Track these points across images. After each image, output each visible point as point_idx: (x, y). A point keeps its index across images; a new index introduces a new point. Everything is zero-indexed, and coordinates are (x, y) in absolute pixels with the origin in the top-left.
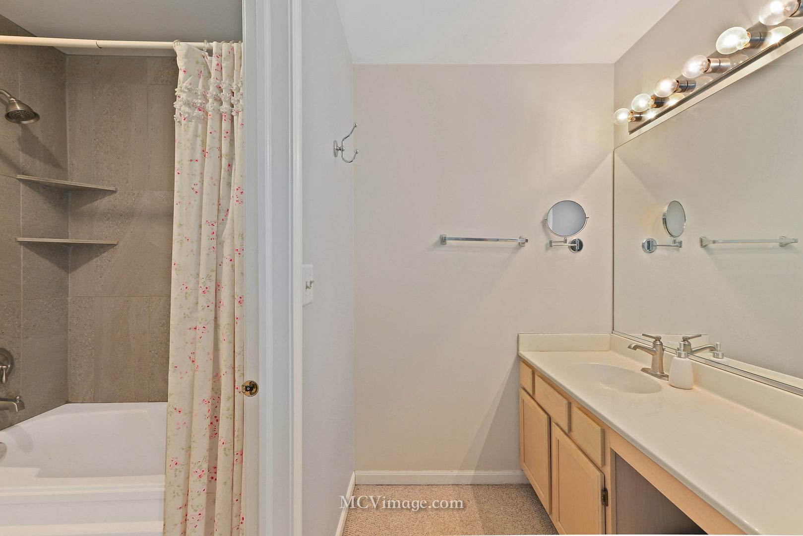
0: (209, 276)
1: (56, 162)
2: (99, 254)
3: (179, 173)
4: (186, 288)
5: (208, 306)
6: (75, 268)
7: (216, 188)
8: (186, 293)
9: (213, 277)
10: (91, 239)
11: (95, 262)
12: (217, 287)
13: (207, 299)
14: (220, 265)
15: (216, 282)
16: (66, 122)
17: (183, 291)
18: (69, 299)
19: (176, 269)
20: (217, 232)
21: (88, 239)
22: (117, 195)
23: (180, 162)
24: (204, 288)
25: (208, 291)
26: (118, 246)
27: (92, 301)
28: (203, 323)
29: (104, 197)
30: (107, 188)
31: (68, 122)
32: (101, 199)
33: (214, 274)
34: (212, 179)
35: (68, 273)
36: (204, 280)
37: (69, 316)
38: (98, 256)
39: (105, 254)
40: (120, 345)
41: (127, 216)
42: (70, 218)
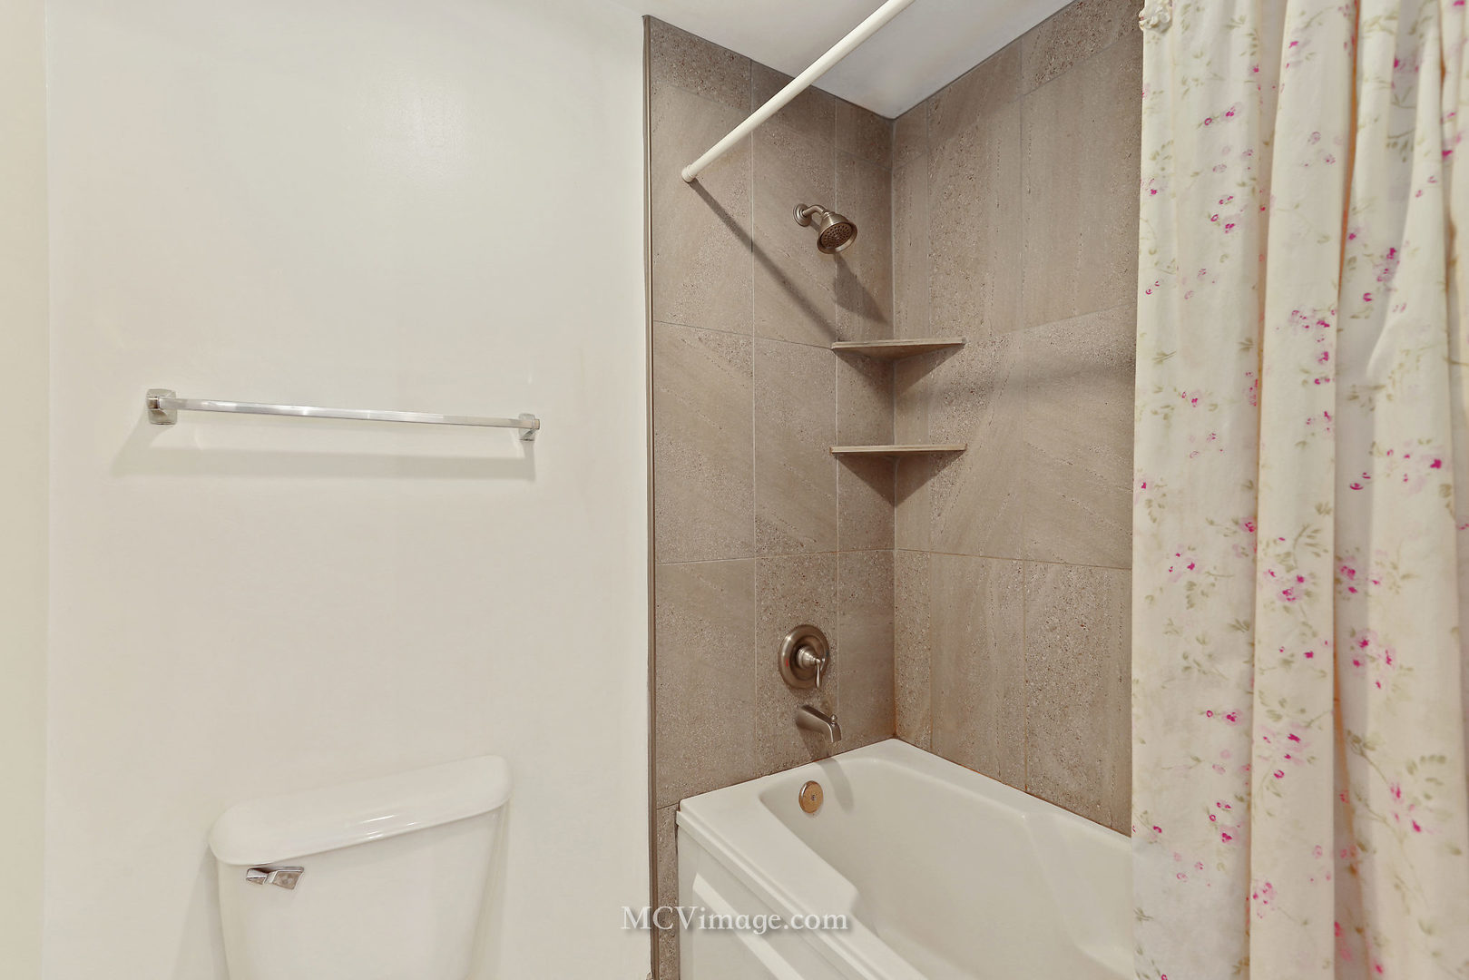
0: (1306, 532)
1: (876, 313)
2: (936, 472)
3: (1154, 192)
4: (1191, 567)
5: (1309, 655)
6: (902, 498)
7: (1336, 171)
8: (1191, 585)
9: (1327, 538)
10: (925, 443)
11: (933, 485)
12: (1344, 578)
13: (1304, 624)
14: (1356, 487)
15: (1338, 558)
16: (891, 241)
17: (1179, 575)
18: (895, 552)
19: (1149, 503)
20: (1338, 352)
21: (920, 443)
22: (965, 351)
23: (1159, 155)
24: (1288, 580)
25: (1308, 594)
26: (965, 453)
27: (927, 559)
28: (1285, 720)
29: (945, 360)
30: (948, 342)
31: (893, 239)
32: (939, 365)
33: (1327, 523)
34: (1317, 139)
35: (894, 506)
36: (1286, 546)
37: (896, 583)
38: (936, 475)
39: (945, 471)
40: (971, 654)
41: (979, 391)
42: (895, 409)
